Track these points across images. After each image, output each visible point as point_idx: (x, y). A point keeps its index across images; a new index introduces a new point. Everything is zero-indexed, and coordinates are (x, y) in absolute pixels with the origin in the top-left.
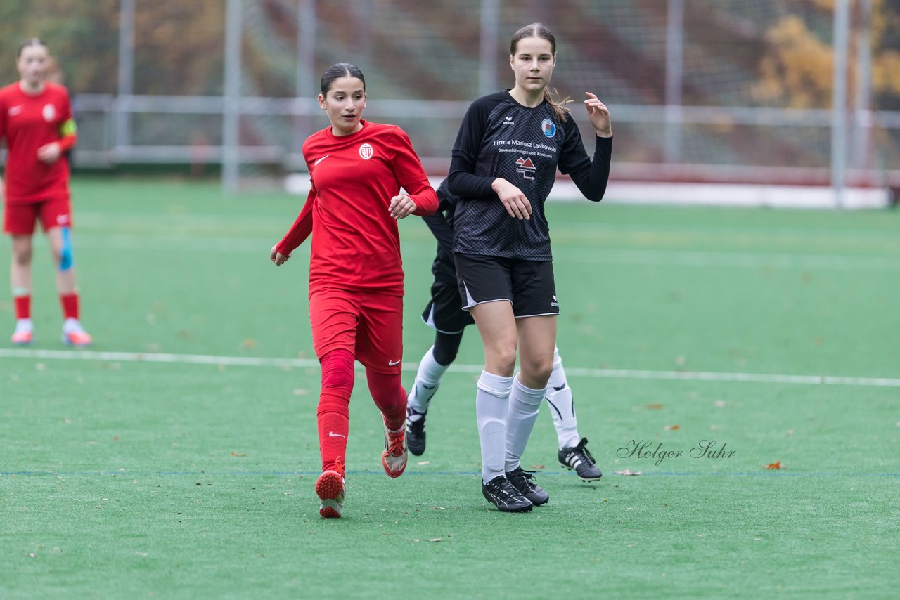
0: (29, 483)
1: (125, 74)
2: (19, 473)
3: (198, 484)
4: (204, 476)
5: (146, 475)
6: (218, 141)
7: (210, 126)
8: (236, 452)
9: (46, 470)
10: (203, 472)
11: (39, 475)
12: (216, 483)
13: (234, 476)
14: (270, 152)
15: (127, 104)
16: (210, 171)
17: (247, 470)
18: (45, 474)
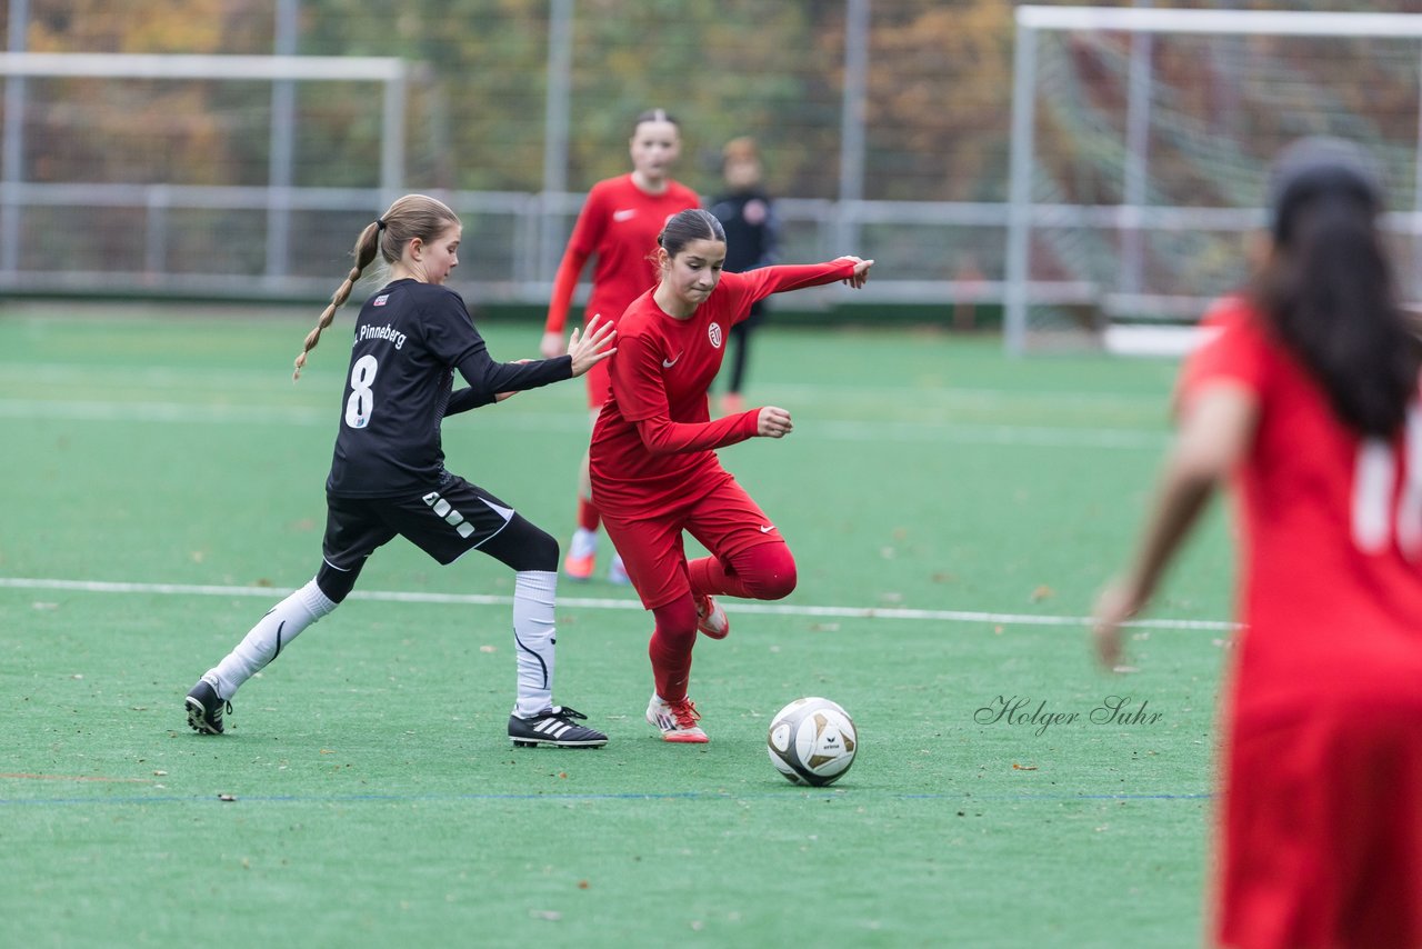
0: (693, 811)
1: (851, 166)
2: (678, 795)
3: (960, 814)
4: (970, 801)
5: (878, 800)
6: (998, 273)
7: (985, 249)
8: (1020, 762)
9: (720, 791)
10: (968, 795)
11: (709, 798)
12: (987, 813)
13: (1017, 802)
14: (1081, 290)
15: (854, 211)
16: (985, 319)
17: (1037, 793)
18: (721, 797)
